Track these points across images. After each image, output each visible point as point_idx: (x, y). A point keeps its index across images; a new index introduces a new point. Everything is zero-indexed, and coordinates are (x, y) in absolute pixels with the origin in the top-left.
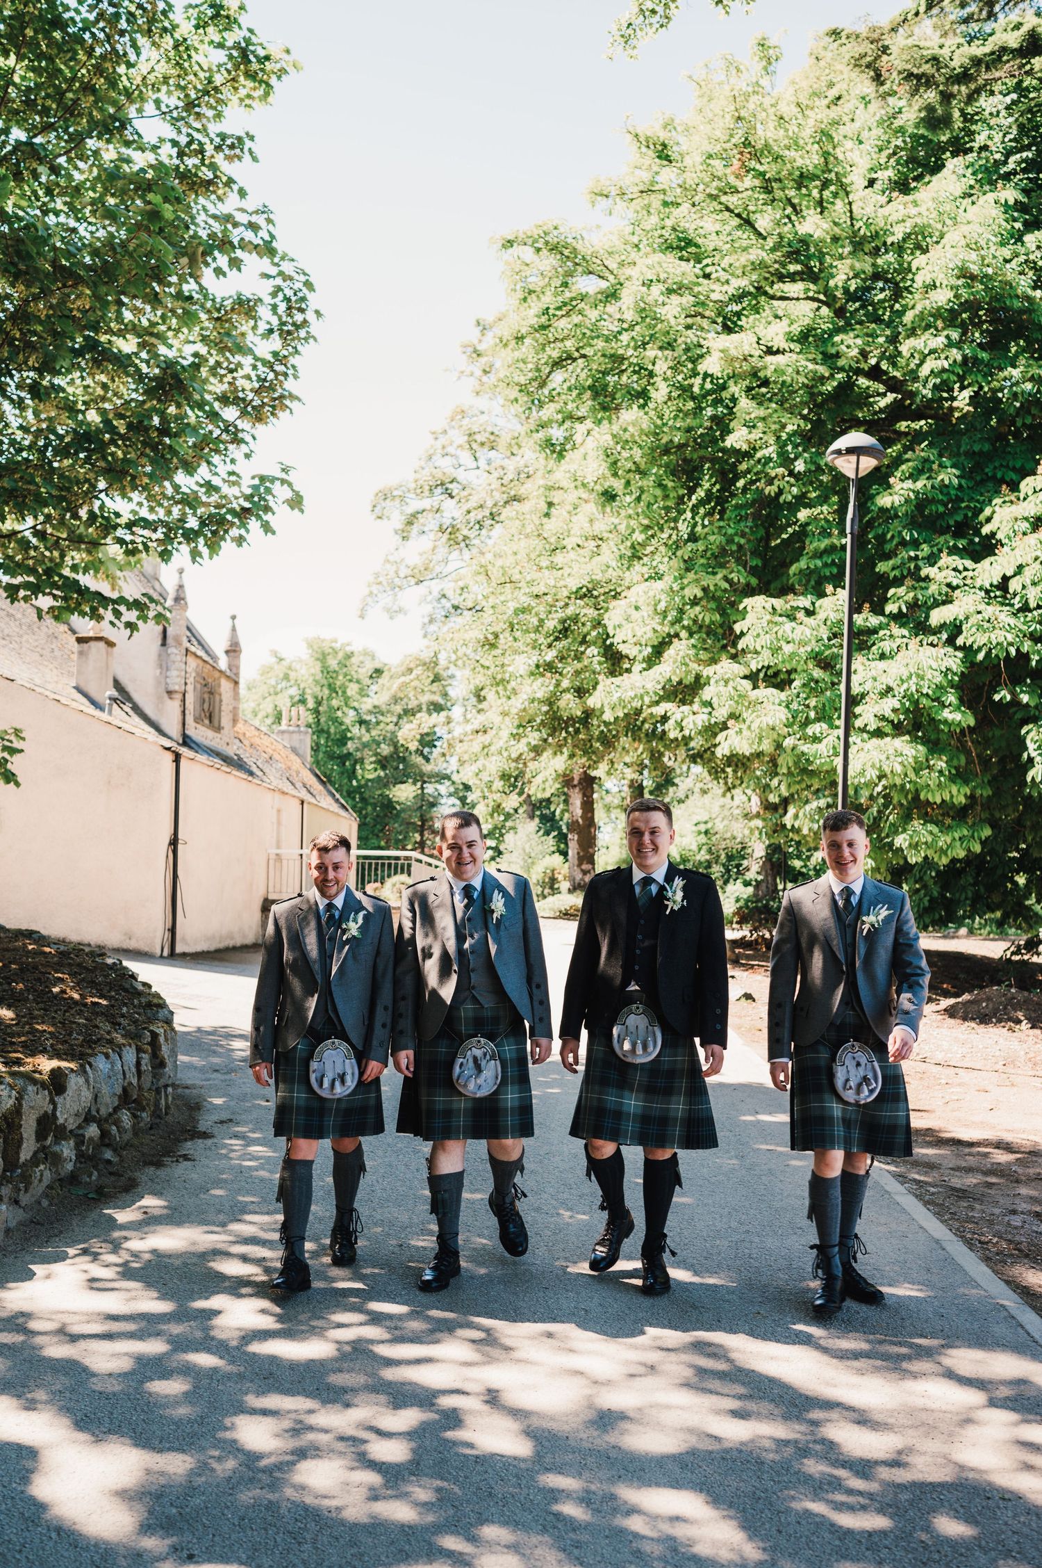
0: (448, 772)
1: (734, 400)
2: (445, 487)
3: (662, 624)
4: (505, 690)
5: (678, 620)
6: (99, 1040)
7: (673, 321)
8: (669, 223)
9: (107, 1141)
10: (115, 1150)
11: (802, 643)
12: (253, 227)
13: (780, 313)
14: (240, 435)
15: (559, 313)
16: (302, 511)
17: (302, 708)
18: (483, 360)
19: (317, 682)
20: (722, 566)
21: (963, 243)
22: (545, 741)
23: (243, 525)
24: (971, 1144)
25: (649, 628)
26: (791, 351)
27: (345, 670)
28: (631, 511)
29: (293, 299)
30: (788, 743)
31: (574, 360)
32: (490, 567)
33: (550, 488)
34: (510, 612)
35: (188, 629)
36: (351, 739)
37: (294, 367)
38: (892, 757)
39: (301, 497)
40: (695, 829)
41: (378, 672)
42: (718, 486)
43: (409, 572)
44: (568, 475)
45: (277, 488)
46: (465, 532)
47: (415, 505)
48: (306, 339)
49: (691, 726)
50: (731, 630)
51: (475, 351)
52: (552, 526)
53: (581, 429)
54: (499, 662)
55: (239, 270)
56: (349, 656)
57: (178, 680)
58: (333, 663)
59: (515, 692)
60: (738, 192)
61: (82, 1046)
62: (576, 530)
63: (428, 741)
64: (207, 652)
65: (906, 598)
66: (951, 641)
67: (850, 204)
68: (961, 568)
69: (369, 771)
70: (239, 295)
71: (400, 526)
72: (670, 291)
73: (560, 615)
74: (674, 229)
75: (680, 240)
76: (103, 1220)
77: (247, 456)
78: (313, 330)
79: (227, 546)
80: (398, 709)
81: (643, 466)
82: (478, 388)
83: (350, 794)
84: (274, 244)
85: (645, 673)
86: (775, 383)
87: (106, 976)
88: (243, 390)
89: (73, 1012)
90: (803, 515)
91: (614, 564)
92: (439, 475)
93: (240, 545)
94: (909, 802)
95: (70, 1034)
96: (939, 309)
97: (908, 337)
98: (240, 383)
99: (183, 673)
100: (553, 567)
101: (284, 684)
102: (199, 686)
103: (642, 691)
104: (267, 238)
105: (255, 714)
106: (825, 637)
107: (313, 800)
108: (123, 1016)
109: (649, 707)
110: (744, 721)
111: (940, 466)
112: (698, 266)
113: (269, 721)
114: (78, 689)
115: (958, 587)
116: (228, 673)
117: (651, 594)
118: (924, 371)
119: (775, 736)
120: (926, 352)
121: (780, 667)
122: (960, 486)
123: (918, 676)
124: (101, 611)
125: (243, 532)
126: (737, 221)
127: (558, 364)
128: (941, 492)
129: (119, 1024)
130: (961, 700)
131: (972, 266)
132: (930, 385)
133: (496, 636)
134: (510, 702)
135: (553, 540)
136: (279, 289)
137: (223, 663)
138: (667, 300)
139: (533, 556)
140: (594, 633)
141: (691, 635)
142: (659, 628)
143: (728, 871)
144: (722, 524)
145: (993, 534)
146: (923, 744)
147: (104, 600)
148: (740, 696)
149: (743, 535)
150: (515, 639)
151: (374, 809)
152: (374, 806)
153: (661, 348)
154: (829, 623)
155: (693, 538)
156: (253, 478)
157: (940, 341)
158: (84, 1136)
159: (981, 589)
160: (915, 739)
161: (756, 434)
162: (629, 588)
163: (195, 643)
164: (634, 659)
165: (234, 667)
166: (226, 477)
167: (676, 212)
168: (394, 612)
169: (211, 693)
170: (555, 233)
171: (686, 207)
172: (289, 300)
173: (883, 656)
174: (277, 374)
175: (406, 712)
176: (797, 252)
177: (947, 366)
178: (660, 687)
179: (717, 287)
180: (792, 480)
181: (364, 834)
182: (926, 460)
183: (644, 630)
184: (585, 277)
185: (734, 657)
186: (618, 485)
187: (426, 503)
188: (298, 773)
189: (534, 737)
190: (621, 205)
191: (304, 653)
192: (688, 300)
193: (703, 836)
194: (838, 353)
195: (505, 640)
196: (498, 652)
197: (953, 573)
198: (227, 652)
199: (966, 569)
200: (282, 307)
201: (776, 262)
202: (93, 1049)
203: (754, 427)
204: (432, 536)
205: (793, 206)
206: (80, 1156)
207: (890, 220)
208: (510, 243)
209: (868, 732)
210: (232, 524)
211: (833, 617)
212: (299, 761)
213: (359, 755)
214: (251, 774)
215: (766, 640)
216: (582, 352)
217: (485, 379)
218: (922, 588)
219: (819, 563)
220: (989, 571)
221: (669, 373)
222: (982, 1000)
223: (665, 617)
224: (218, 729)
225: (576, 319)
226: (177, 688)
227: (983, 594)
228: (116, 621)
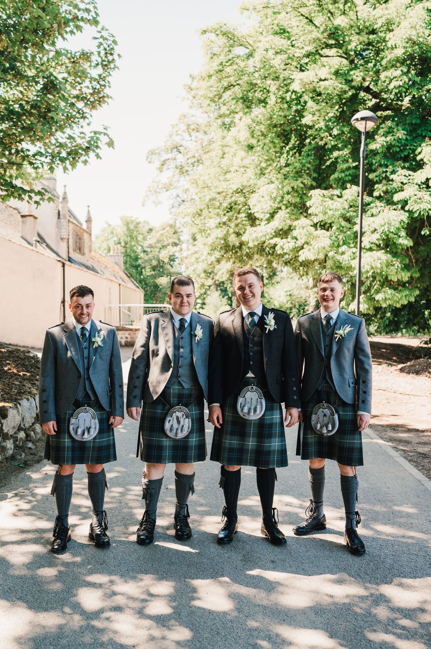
0: (181, 271)
1: (305, 102)
2: (177, 148)
3: (274, 203)
4: (205, 233)
5: (281, 201)
6: (25, 392)
7: (278, 67)
8: (276, 22)
9: (29, 439)
10: (33, 443)
11: (336, 210)
12: (88, 11)
13: (325, 64)
14: (85, 115)
15: (227, 64)
16: (113, 148)
17: (119, 245)
18: (193, 92)
19: (125, 235)
20: (301, 177)
21: (409, 26)
22: (223, 256)
23: (87, 154)
24: (423, 431)
25: (268, 205)
26: (331, 79)
27: (137, 229)
28: (260, 154)
29: (108, 49)
30: (331, 254)
31: (234, 86)
32: (198, 180)
33: (223, 146)
34: (207, 200)
35: (69, 212)
36: (140, 258)
37: (108, 82)
38: (376, 260)
39: (113, 141)
40: (286, 294)
41: (151, 230)
42: (298, 142)
43: (163, 186)
44: (232, 138)
45: (102, 137)
46: (186, 168)
47: (165, 156)
48: (114, 68)
49: (287, 248)
50: (305, 205)
51: (190, 88)
52: (225, 163)
53: (237, 116)
54: (203, 222)
55: (81, 31)
56: (138, 224)
57: (65, 233)
58: (132, 227)
59: (209, 234)
60: (307, 6)
61: (16, 395)
62: (235, 163)
63: (172, 259)
64: (77, 221)
65: (382, 189)
66: (403, 208)
67: (357, 12)
68: (407, 175)
69: (148, 272)
70: (83, 50)
71: (158, 166)
72: (277, 53)
73: (229, 200)
74: (278, 25)
75: (281, 29)
76: (26, 478)
77: (89, 124)
78: (117, 64)
79: (80, 165)
80: (159, 245)
81: (265, 133)
82: (191, 105)
83: (140, 282)
84: (98, 19)
85: (267, 225)
86: (324, 94)
87: (30, 362)
88: (86, 93)
89: (13, 379)
90: (336, 154)
91: (253, 177)
92: (175, 143)
93: (85, 164)
94: (383, 280)
95: (11, 390)
96: (398, 58)
97: (384, 71)
98: (84, 90)
99: (67, 231)
100: (226, 180)
101: (111, 236)
102: (74, 236)
103: (265, 233)
104: (95, 16)
105: (100, 248)
106: (347, 208)
107: (124, 284)
108: (37, 380)
109: (268, 240)
110: (311, 245)
111: (397, 130)
112: (289, 41)
113: (106, 251)
114: (23, 238)
115: (406, 184)
116: (87, 230)
117: (269, 190)
118: (391, 87)
119: (325, 252)
120: (392, 78)
121: (326, 221)
122: (406, 139)
123: (389, 224)
124: (23, 196)
125: (86, 158)
126: (306, 20)
127: (227, 89)
128: (398, 142)
129: (35, 384)
130: (407, 234)
131: (413, 37)
132: (394, 93)
133: (201, 211)
134: (207, 239)
135: (225, 168)
136: (101, 44)
137: (85, 226)
138: (275, 57)
139: (217, 175)
140: (244, 208)
141: (287, 208)
142: (273, 205)
143: (299, 311)
144: (300, 158)
145: (422, 160)
146: (390, 254)
147: (25, 191)
148: (309, 234)
149: (310, 163)
150: (210, 212)
151: (151, 288)
152: (151, 286)
153: (273, 80)
154: (348, 201)
155: (287, 165)
156: (91, 132)
157: (398, 73)
158: (17, 437)
159: (417, 184)
160: (387, 252)
161: (315, 118)
162: (259, 188)
163: (72, 217)
164: (262, 219)
165: (89, 227)
166: (79, 134)
167: (279, 16)
168: (157, 203)
169: (80, 239)
170: (225, 27)
171: (283, 14)
172: (105, 49)
173: (372, 215)
174: (101, 86)
175: (163, 246)
176: (334, 33)
177: (401, 84)
178: (273, 231)
179: (297, 50)
180: (331, 138)
181: (147, 298)
182: (390, 128)
183: (266, 206)
184: (239, 47)
185: (306, 217)
186: (254, 142)
187: (170, 156)
188: (118, 273)
189: (217, 254)
190: (254, 14)
191: (119, 223)
192: (284, 57)
193: (288, 297)
194: (352, 79)
195: (205, 212)
196: (202, 217)
197: (404, 177)
198: (86, 221)
199: (410, 175)
200: (103, 53)
201: (324, 38)
202: (21, 396)
203: (314, 114)
204: (172, 170)
205: (331, 13)
206: (16, 447)
207: (376, 17)
208: (205, 32)
209: (366, 249)
210: (82, 154)
211: (350, 198)
212: (118, 268)
213: (143, 265)
214: (98, 273)
215: (321, 208)
216: (238, 82)
217: (194, 101)
218: (390, 184)
219: (343, 175)
220: (420, 176)
221: (276, 91)
222: (417, 365)
223: (276, 200)
224: (83, 254)
225: (235, 67)
226: (65, 237)
227: (417, 186)
228: (30, 201)
